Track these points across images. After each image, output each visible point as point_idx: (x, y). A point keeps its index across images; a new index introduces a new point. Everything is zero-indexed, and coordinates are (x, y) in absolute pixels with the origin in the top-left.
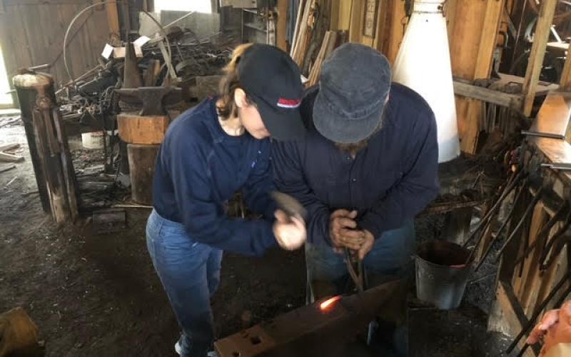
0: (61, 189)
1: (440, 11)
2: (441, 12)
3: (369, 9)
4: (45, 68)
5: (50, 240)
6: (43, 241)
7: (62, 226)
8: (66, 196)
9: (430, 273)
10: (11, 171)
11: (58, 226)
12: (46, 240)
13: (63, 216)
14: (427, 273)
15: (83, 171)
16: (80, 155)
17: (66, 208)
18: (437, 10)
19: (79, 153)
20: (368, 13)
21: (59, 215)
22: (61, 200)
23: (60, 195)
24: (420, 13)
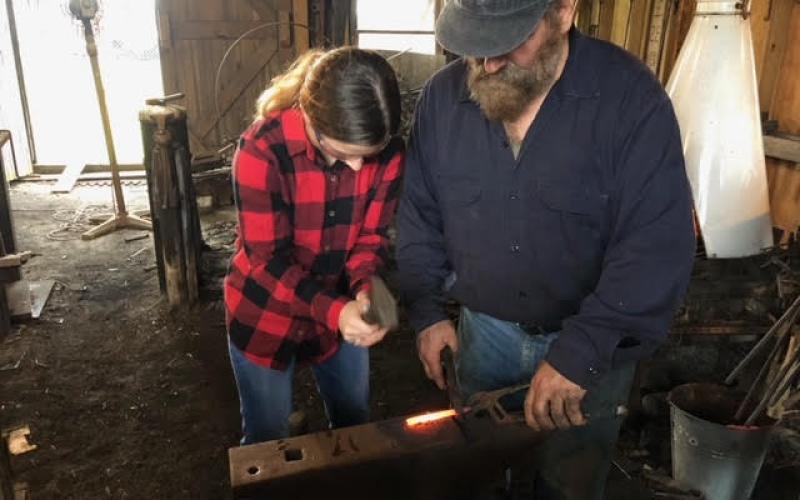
0: (178, 257)
1: (739, 11)
2: (741, 14)
3: (652, 38)
4: (176, 98)
5: (156, 326)
6: (147, 326)
7: (175, 309)
8: (184, 269)
9: (691, 435)
10: (142, 241)
11: (170, 309)
12: (152, 326)
13: (177, 296)
14: (687, 434)
15: (227, 247)
16: (230, 228)
17: (182, 286)
18: (735, 10)
19: (230, 225)
20: (650, 43)
21: (173, 294)
22: (178, 274)
23: (176, 267)
24: (704, 15)
